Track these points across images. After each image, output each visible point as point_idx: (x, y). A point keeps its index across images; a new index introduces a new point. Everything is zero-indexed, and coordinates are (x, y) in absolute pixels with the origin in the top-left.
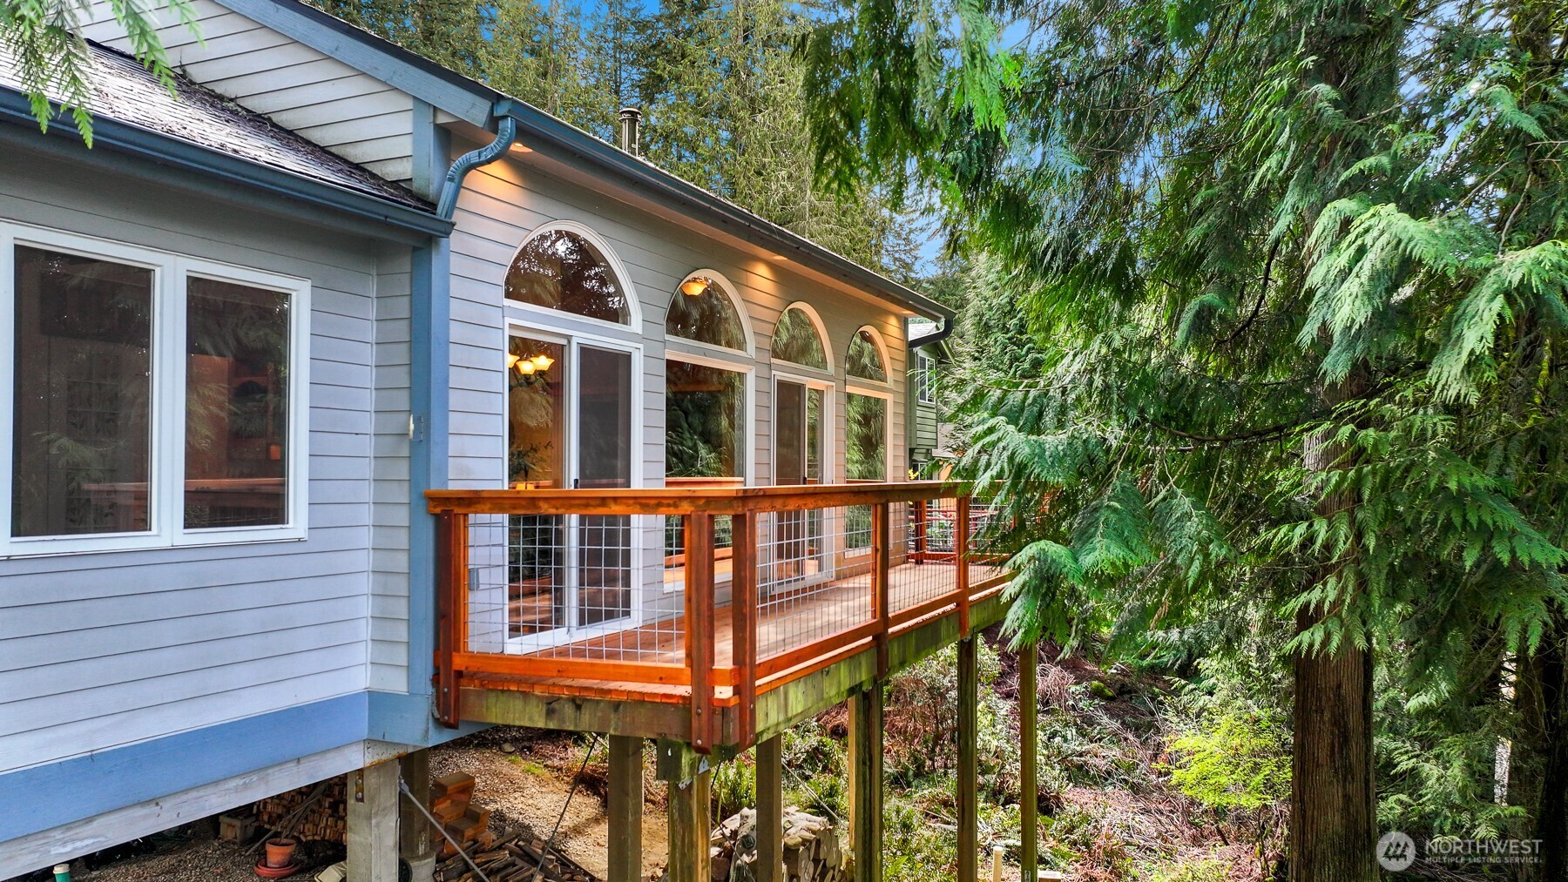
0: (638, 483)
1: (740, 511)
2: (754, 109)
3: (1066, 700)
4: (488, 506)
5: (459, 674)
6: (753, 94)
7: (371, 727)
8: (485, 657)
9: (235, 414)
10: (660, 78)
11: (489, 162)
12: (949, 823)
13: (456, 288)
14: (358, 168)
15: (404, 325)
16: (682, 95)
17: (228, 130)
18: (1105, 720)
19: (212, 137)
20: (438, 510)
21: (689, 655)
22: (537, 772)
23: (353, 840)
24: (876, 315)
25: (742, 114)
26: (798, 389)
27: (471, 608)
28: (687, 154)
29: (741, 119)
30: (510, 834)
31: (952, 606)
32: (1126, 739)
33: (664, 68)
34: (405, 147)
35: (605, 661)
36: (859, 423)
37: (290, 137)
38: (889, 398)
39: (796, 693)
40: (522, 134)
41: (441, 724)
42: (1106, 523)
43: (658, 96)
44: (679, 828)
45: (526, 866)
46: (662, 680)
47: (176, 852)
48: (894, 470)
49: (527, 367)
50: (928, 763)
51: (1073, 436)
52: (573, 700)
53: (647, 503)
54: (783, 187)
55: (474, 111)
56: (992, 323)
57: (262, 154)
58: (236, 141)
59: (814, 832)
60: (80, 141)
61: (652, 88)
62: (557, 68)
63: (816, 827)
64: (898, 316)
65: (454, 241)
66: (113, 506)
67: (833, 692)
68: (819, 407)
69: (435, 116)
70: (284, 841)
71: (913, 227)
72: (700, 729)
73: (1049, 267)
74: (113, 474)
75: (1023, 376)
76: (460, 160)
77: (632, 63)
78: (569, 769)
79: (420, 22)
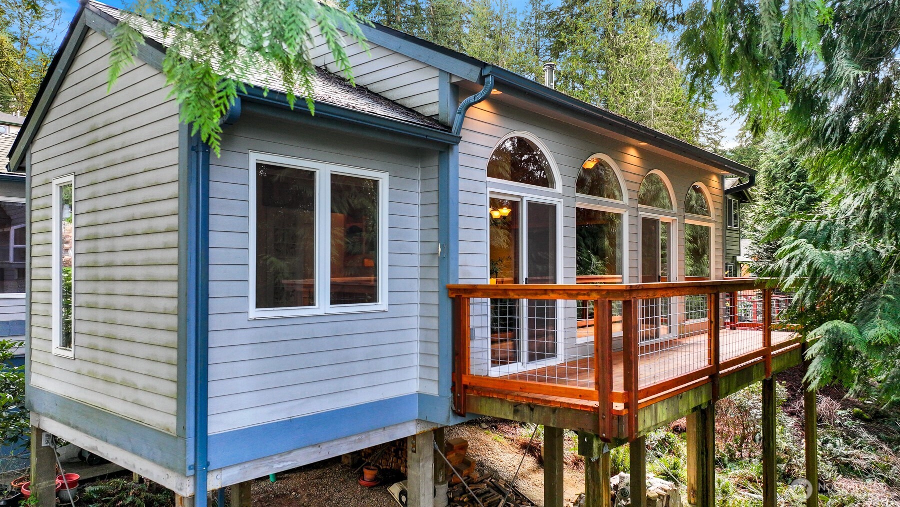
0: (561, 281)
1: (628, 298)
2: (618, 55)
3: (835, 420)
4: (481, 293)
5: (466, 387)
6: (618, 47)
7: (420, 413)
8: (479, 377)
9: (348, 243)
10: (563, 43)
11: (479, 101)
12: (753, 493)
13: (462, 172)
14: (411, 111)
15: (435, 195)
16: (575, 52)
17: (349, 96)
18: (865, 434)
19: (342, 101)
20: (454, 296)
21: (597, 383)
22: (500, 440)
23: (411, 473)
24: (704, 176)
25: (611, 59)
26: (655, 222)
27: (471, 350)
28: (578, 85)
29: (611, 62)
30: (487, 475)
31: (760, 358)
32: (881, 448)
33: (564, 37)
34: (435, 96)
35: (547, 384)
36: (690, 242)
37: (377, 97)
38: (712, 226)
39: (662, 409)
40: (498, 84)
41: (456, 413)
42: (883, 308)
43: (561, 54)
44: (591, 484)
45: (496, 494)
46: (581, 397)
47: (322, 468)
48: (715, 272)
49: (496, 214)
50: (738, 453)
51: (855, 250)
52: (529, 405)
53: (568, 293)
54: (637, 100)
55: (471, 73)
56: (778, 176)
57: (366, 107)
58: (353, 102)
59: (665, 491)
60: (309, 113)
61: (557, 50)
62: (504, 43)
63: (667, 488)
64: (717, 175)
65: (461, 147)
66: (294, 291)
67: (685, 409)
68: (667, 232)
69: (450, 78)
70: (372, 468)
71: (720, 118)
72: (604, 427)
73: (829, 139)
74: (293, 275)
75: (800, 209)
76: (465, 101)
77: (546, 36)
78: (518, 440)
79: (431, 27)
